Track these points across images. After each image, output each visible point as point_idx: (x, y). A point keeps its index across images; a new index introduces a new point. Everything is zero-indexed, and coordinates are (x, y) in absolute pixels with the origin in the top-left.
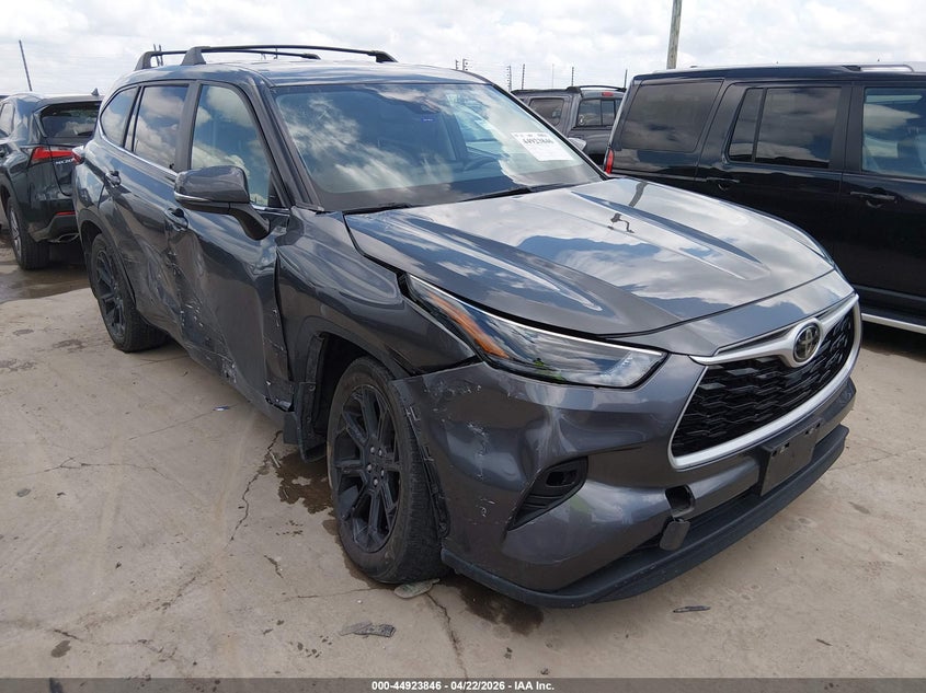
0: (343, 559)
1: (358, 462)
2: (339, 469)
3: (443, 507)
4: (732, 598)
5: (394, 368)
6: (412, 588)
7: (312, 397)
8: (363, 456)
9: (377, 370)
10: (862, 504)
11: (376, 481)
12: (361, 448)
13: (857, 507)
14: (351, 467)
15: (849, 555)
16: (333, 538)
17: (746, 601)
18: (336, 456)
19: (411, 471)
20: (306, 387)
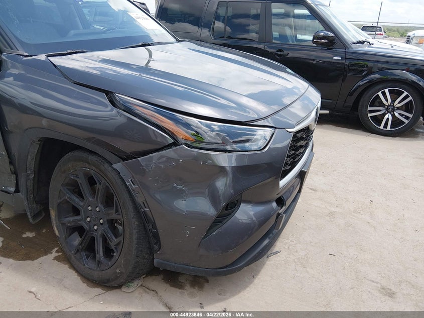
0: (79, 278)
1: (79, 217)
2: (63, 224)
3: (156, 236)
4: (287, 243)
5: (108, 155)
6: (132, 285)
7: (32, 182)
8: (82, 213)
9: (92, 158)
10: (312, 188)
11: (96, 227)
12: (80, 208)
13: (311, 189)
14: (74, 221)
15: (320, 211)
16: (66, 266)
17: (293, 243)
18: (59, 216)
19: (133, 218)
20: (28, 175)
